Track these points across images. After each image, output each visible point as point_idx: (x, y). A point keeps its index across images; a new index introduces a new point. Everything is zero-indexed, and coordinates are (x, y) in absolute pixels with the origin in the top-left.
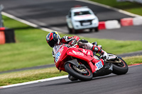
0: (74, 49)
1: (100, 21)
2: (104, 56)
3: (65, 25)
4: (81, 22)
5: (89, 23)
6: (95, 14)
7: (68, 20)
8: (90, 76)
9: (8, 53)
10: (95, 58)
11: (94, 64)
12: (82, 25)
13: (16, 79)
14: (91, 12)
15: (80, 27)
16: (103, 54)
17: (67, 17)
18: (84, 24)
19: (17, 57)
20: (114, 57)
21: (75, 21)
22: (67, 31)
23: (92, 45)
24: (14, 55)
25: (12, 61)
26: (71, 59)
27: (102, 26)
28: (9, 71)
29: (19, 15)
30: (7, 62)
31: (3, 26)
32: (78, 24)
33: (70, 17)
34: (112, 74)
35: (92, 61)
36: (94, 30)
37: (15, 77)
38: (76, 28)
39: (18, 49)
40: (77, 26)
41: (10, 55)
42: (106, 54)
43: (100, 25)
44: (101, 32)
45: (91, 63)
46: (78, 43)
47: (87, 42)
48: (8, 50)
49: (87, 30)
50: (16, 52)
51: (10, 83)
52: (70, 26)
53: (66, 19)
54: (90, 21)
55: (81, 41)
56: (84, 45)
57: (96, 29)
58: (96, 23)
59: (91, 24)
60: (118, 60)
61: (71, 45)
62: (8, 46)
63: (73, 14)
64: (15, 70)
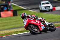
0: (32, 20)
1: (53, 7)
2: (45, 23)
3: (39, 8)
4: (45, 7)
5: (48, 8)
6: (51, 4)
7: (40, 6)
8: (39, 32)
9: (14, 20)
10: (41, 24)
11: (41, 27)
12: (45, 8)
13: (17, 32)
14: (49, 3)
15: (45, 9)
16: (45, 22)
17: (39, 5)
18: (46, 8)
19: (18, 22)
20: (50, 24)
21: (43, 7)
22: (39, 11)
23: (40, 19)
24: (17, 21)
25: (16, 24)
26: (31, 25)
27: (54, 9)
28: (15, 28)
29: (19, 4)
30: (14, 24)
31: (12, 9)
32: (44, 8)
33: (41, 5)
34: (49, 31)
35: (40, 26)
36: (50, 11)
37: (17, 31)
38: (43, 10)
39: (18, 19)
40: (44, 9)
41: (15, 21)
42: (46, 22)
43: (53, 8)
44: (54, 11)
45: (39, 26)
46: (34, 18)
47: (38, 17)
48: (14, 19)
49: (48, 11)
50: (18, 20)
51: (15, 33)
52: (41, 9)
53: (38, 6)
54: (49, 7)
55: (36, 17)
56: (37, 19)
57: (52, 10)
58: (51, 7)
59: (49, 8)
60: (51, 25)
61: (31, 19)
62: (14, 18)
63: (42, 4)
64: (17, 28)
